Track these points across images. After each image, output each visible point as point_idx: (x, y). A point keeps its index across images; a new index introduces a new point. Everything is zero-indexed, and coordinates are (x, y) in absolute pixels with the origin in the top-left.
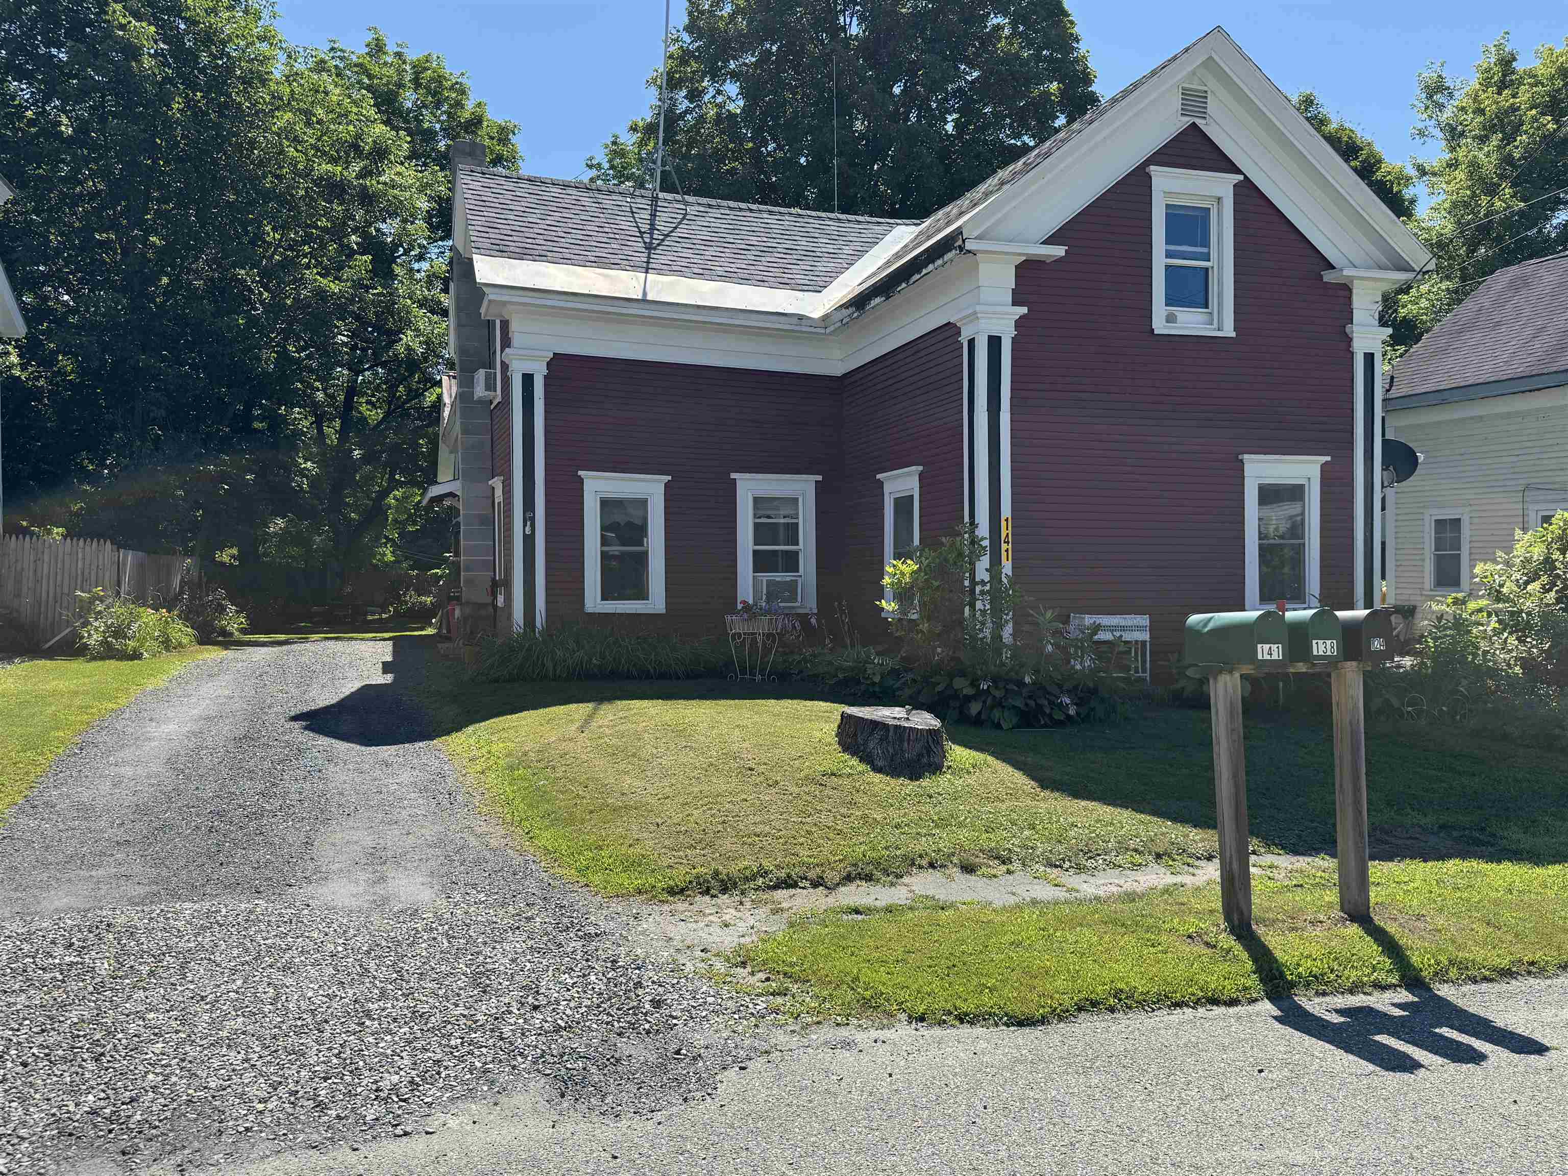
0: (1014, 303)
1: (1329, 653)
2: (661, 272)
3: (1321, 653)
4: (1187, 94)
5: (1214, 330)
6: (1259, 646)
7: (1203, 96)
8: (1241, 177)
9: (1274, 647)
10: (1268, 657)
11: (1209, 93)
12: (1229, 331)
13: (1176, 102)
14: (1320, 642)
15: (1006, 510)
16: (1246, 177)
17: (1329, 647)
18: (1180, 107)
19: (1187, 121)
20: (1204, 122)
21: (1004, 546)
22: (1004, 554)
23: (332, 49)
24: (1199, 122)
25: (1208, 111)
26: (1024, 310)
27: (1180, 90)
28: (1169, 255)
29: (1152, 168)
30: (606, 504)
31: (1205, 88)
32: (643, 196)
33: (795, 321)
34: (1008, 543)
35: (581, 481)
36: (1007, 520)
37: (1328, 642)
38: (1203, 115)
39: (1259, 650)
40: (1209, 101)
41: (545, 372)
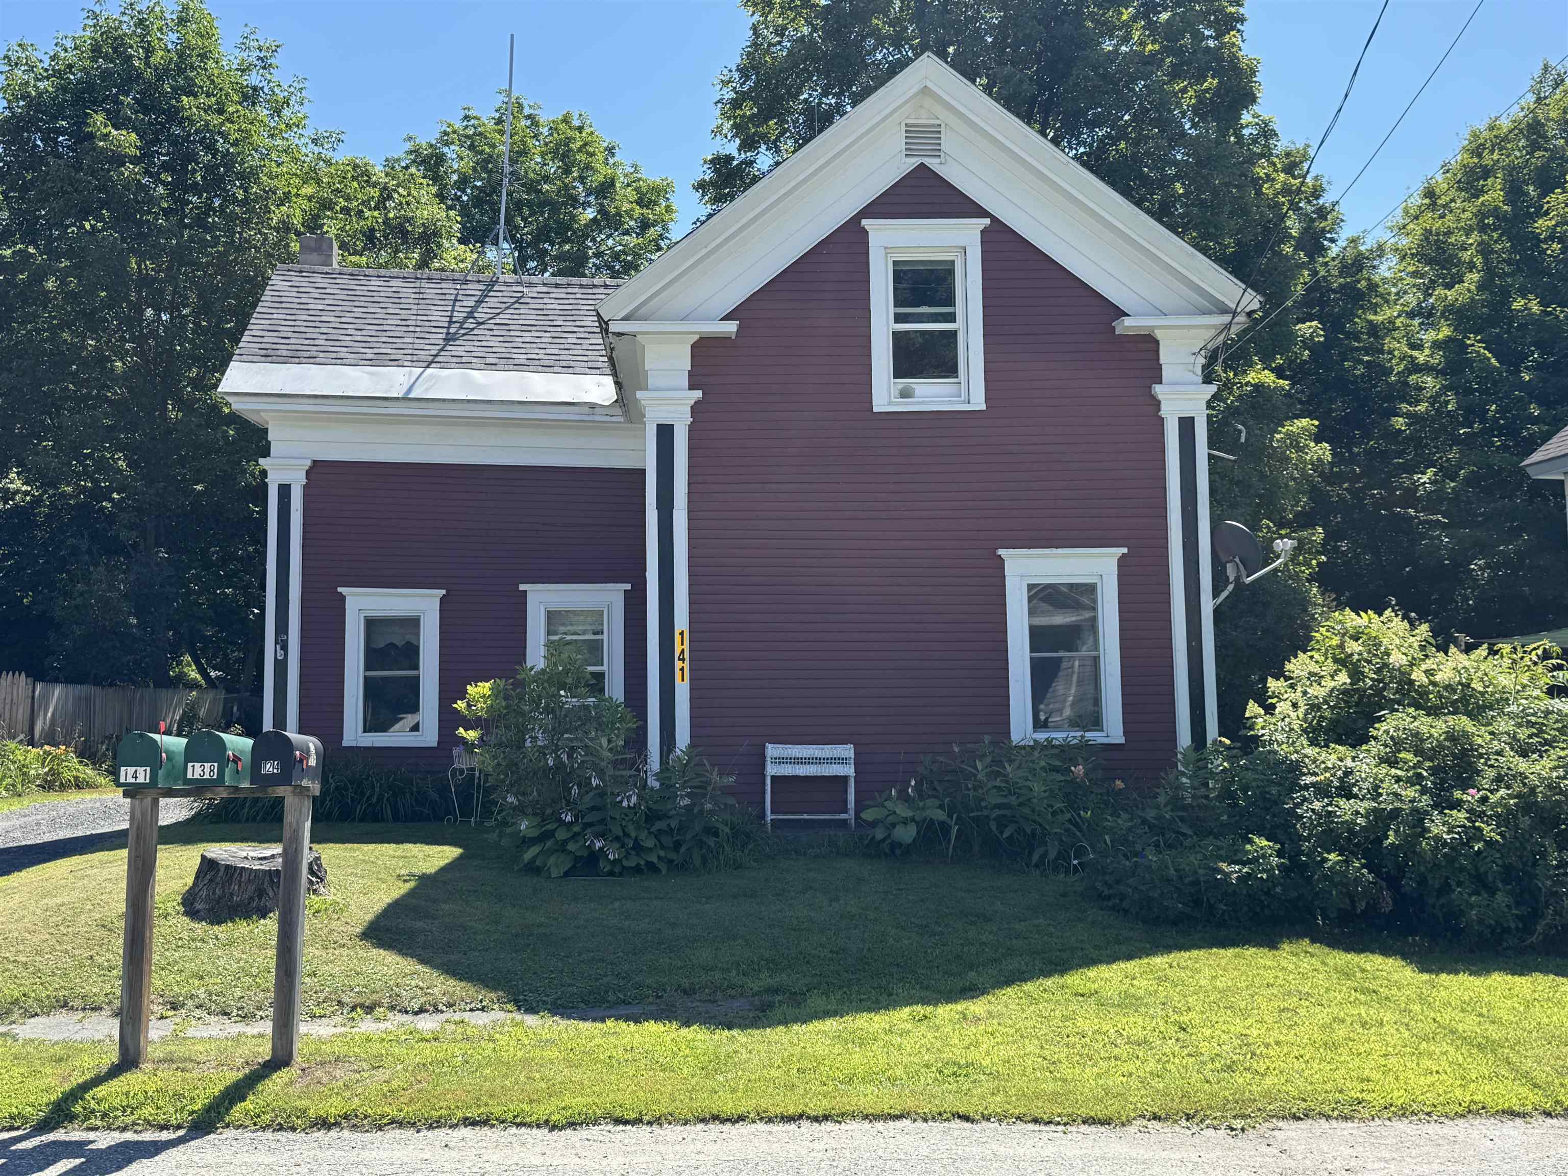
0: (692, 387)
1: (207, 776)
2: (449, 365)
3: (197, 776)
4: (911, 131)
5: (964, 403)
6: (123, 769)
7: (935, 132)
8: (987, 221)
9: (141, 770)
10: (133, 781)
11: (943, 126)
12: (978, 402)
13: (900, 142)
14: (197, 765)
15: (681, 621)
16: (994, 219)
17: (207, 770)
18: (904, 147)
19: (913, 163)
20: (937, 161)
21: (678, 664)
22: (678, 674)
23: (466, 117)
24: (928, 162)
25: (943, 147)
26: (698, 394)
27: (904, 128)
28: (899, 318)
29: (864, 222)
30: (372, 625)
31: (938, 122)
32: (479, 281)
33: (586, 410)
34: (683, 660)
35: (342, 598)
36: (682, 634)
37: (207, 765)
38: (936, 153)
39: (123, 773)
40: (942, 136)
41: (304, 481)
